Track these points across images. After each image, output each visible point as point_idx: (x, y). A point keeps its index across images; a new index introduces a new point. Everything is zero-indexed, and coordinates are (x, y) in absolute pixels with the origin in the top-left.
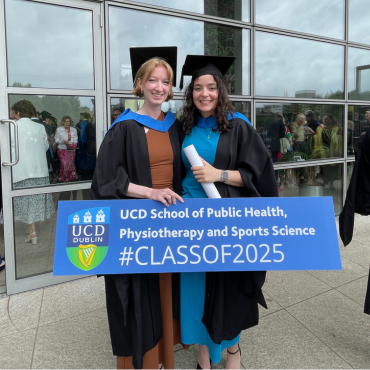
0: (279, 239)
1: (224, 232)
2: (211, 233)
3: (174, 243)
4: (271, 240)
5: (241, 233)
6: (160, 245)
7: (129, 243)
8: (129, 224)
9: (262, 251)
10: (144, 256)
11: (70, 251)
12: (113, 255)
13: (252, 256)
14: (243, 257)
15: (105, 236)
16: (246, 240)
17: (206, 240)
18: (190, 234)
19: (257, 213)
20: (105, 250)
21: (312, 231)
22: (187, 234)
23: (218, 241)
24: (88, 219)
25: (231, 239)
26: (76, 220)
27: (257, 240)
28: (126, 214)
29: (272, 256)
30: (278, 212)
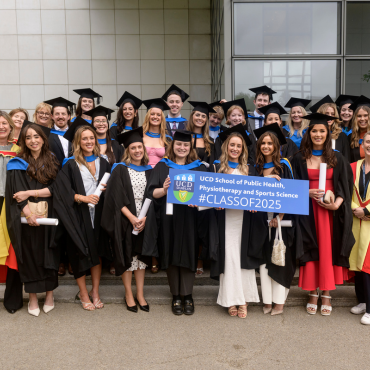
0: (279, 198)
1: (252, 192)
2: (245, 192)
3: (226, 195)
4: (275, 198)
5: (260, 194)
6: (219, 195)
7: (203, 192)
8: (204, 183)
9: (270, 203)
10: (211, 199)
11: (175, 192)
12: (196, 197)
13: (265, 204)
14: (260, 205)
15: (192, 188)
16: (262, 197)
17: (242, 195)
18: (235, 191)
19: (269, 185)
20: (192, 194)
21: (296, 196)
22: (233, 191)
23: (249, 196)
24: (184, 178)
25: (255, 196)
26: (178, 178)
27: (268, 198)
28: (203, 179)
29: (275, 205)
30: (281, 185)
